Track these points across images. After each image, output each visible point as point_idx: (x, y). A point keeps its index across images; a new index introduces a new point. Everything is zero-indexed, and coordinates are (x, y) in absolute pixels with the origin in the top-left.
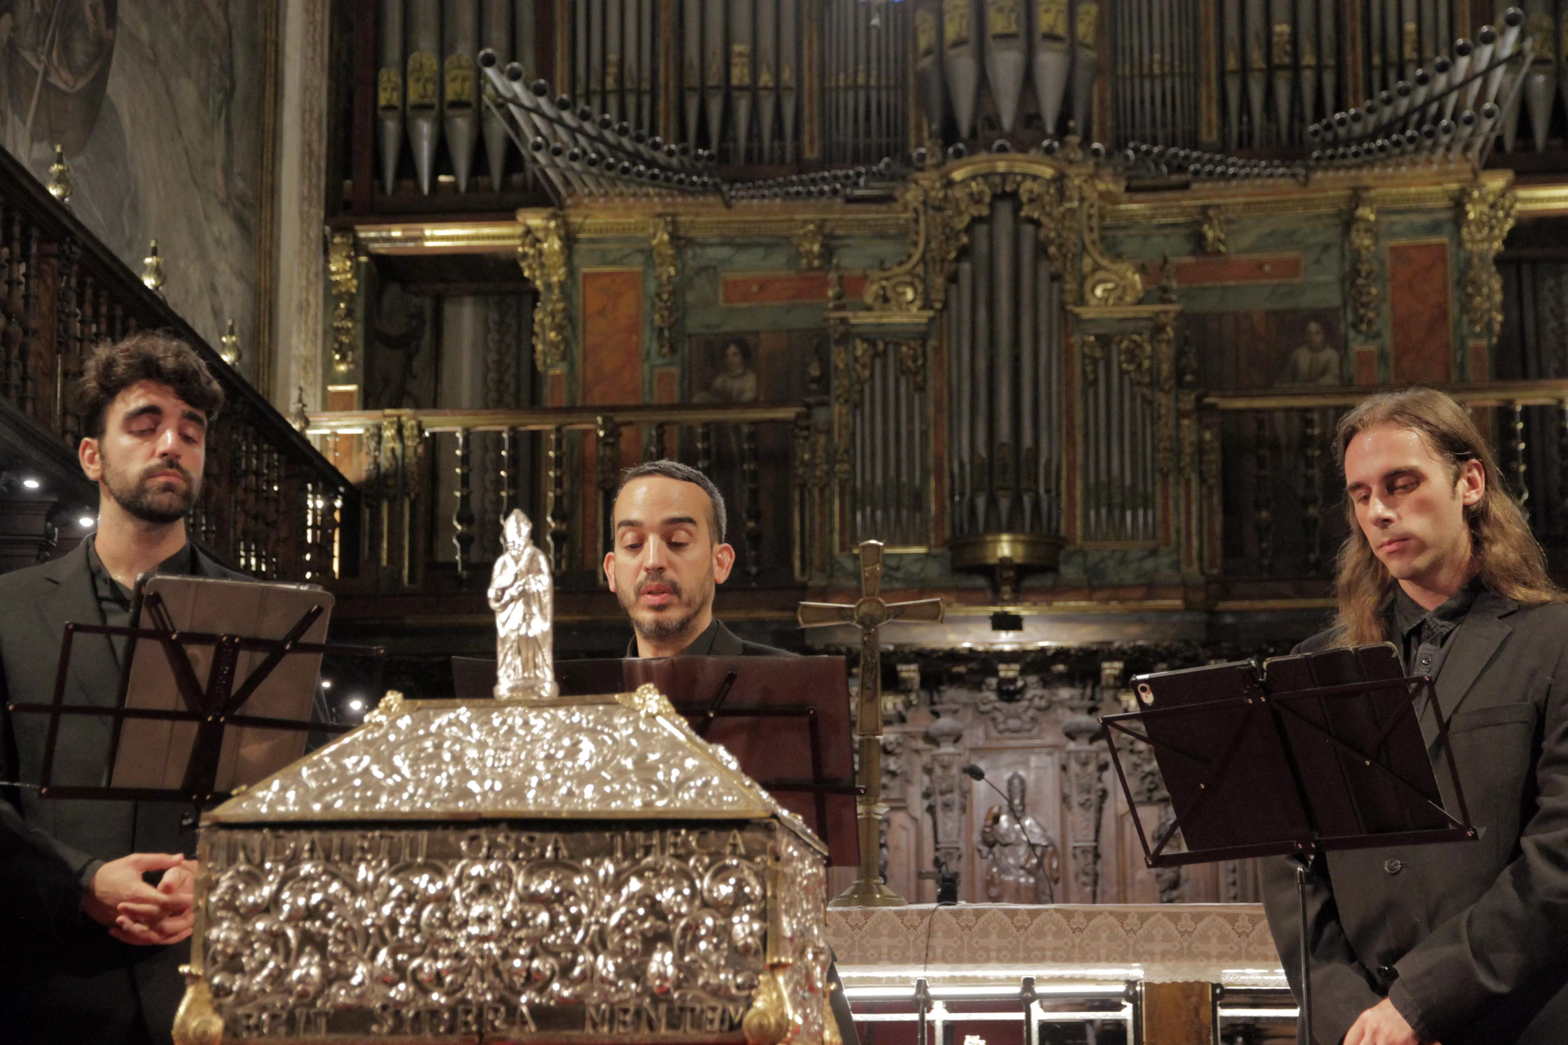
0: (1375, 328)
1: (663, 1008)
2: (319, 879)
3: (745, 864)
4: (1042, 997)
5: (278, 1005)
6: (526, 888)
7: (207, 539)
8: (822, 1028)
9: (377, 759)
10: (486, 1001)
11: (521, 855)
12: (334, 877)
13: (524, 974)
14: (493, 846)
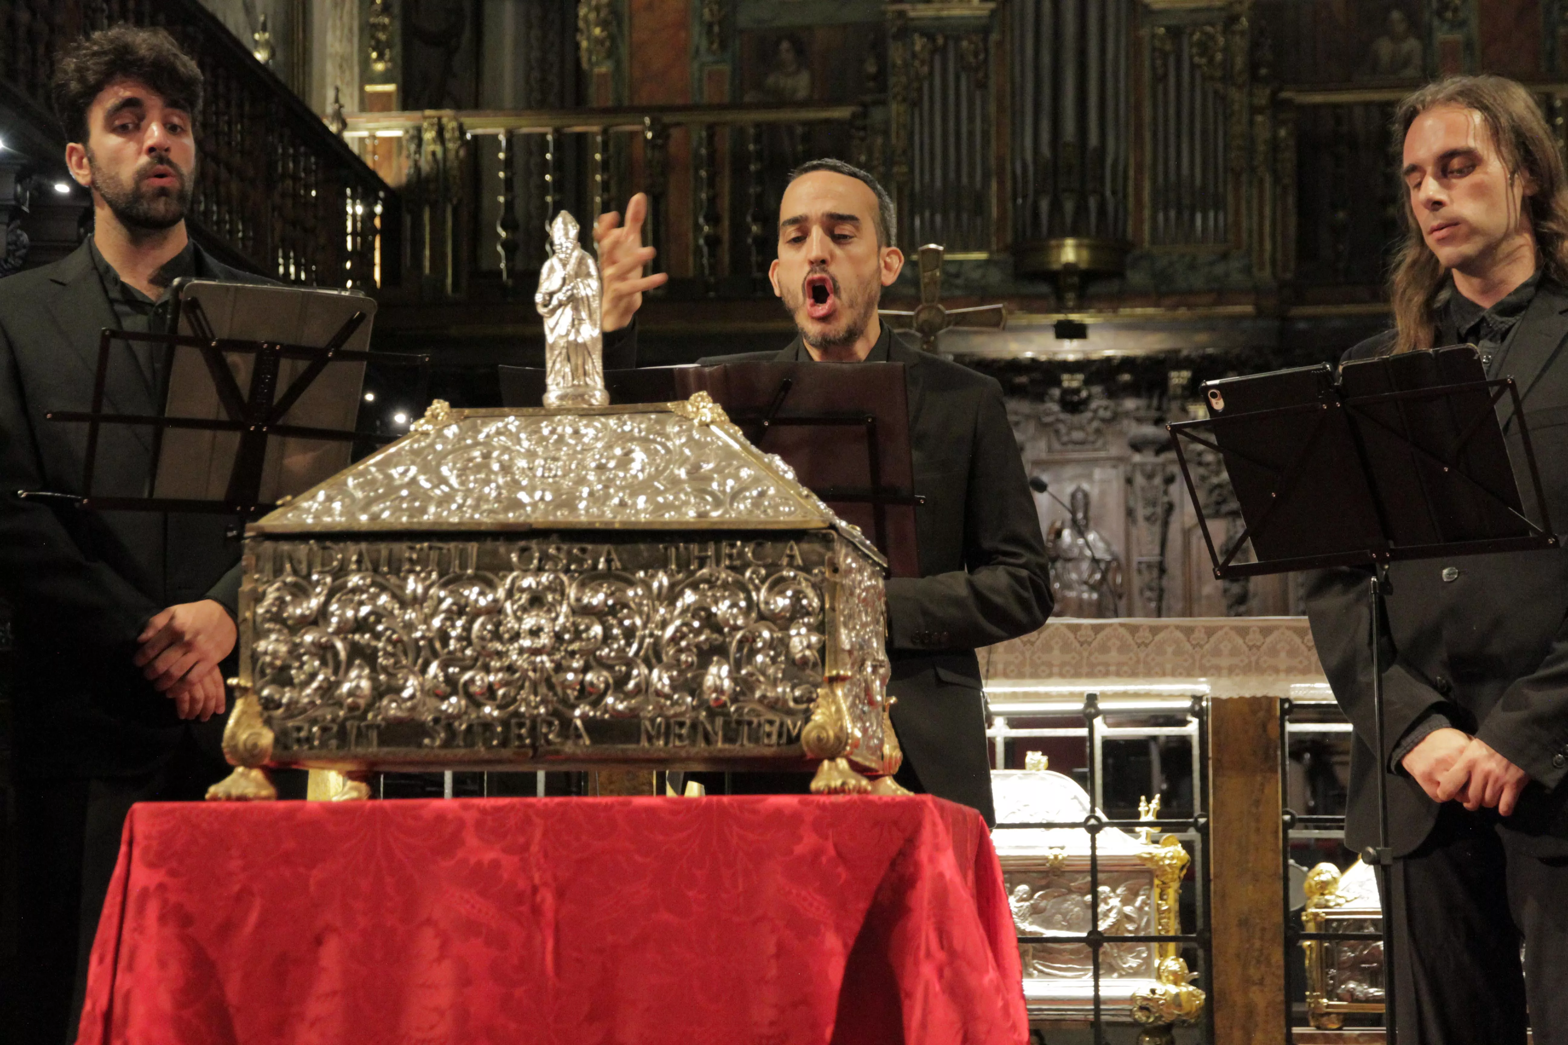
0: (1461, 15)
1: (719, 721)
2: (367, 591)
3: (802, 575)
4: (1106, 714)
5: (329, 717)
6: (578, 600)
7: (244, 245)
8: (882, 742)
9: (425, 469)
10: (539, 715)
11: (573, 567)
12: (383, 589)
13: (578, 687)
14: (545, 557)
